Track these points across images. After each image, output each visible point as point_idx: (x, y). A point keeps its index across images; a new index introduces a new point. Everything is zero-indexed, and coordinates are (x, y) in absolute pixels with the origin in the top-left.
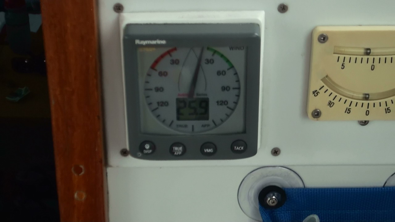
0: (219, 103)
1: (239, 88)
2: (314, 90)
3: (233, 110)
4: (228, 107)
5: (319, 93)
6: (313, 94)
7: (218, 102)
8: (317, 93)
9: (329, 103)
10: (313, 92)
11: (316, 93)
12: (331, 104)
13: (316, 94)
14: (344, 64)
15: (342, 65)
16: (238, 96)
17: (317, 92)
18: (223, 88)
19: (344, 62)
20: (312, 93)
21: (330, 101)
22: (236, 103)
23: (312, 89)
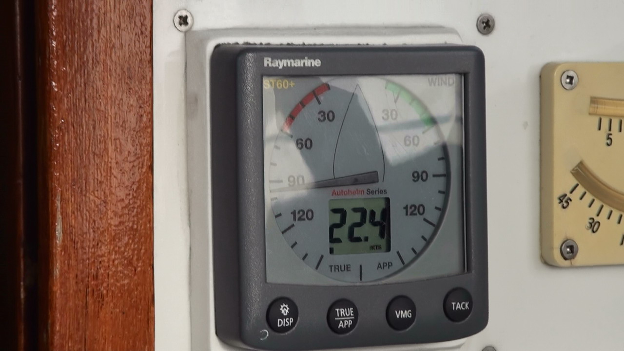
0: (410, 211)
1: (447, 175)
2: (561, 193)
3: (437, 227)
4: (425, 220)
5: (571, 200)
6: (560, 203)
7: (406, 208)
8: (567, 202)
9: (591, 224)
10: (560, 199)
11: (565, 201)
12: (594, 226)
13: (565, 204)
14: (611, 134)
15: (609, 138)
16: (446, 193)
17: (566, 198)
18: (416, 175)
19: (610, 129)
20: (558, 201)
21: (591, 219)
22: (442, 210)
23: (557, 192)
